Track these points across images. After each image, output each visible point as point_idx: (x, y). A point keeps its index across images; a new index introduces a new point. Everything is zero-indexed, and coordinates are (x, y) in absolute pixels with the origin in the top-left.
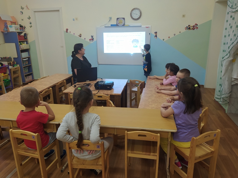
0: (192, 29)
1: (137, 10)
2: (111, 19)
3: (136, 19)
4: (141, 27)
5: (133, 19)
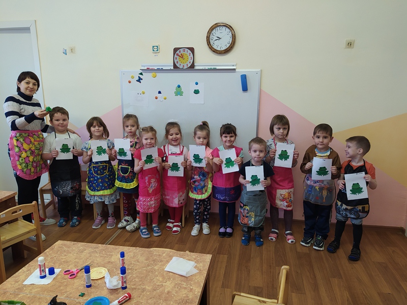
1: (224, 28)
2: (157, 51)
3: (221, 51)
4: (235, 72)
5: (213, 51)
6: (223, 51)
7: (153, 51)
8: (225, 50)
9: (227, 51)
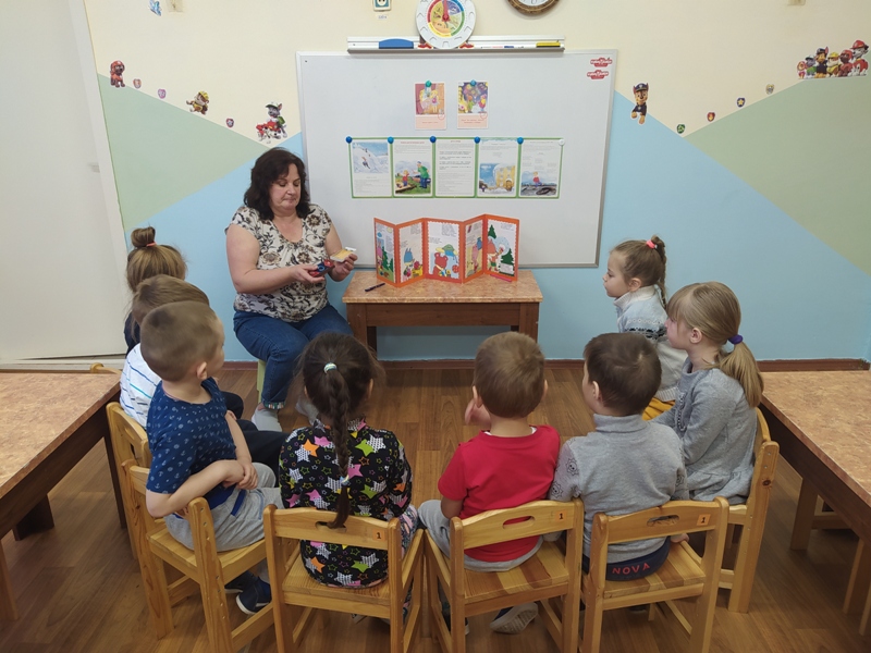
0: (835, 72)
2: (387, 5)
3: (535, 7)
4: (561, 56)
5: (517, 8)
6: (539, 7)
7: (377, 5)
8: (544, 5)
9: (545, 9)
